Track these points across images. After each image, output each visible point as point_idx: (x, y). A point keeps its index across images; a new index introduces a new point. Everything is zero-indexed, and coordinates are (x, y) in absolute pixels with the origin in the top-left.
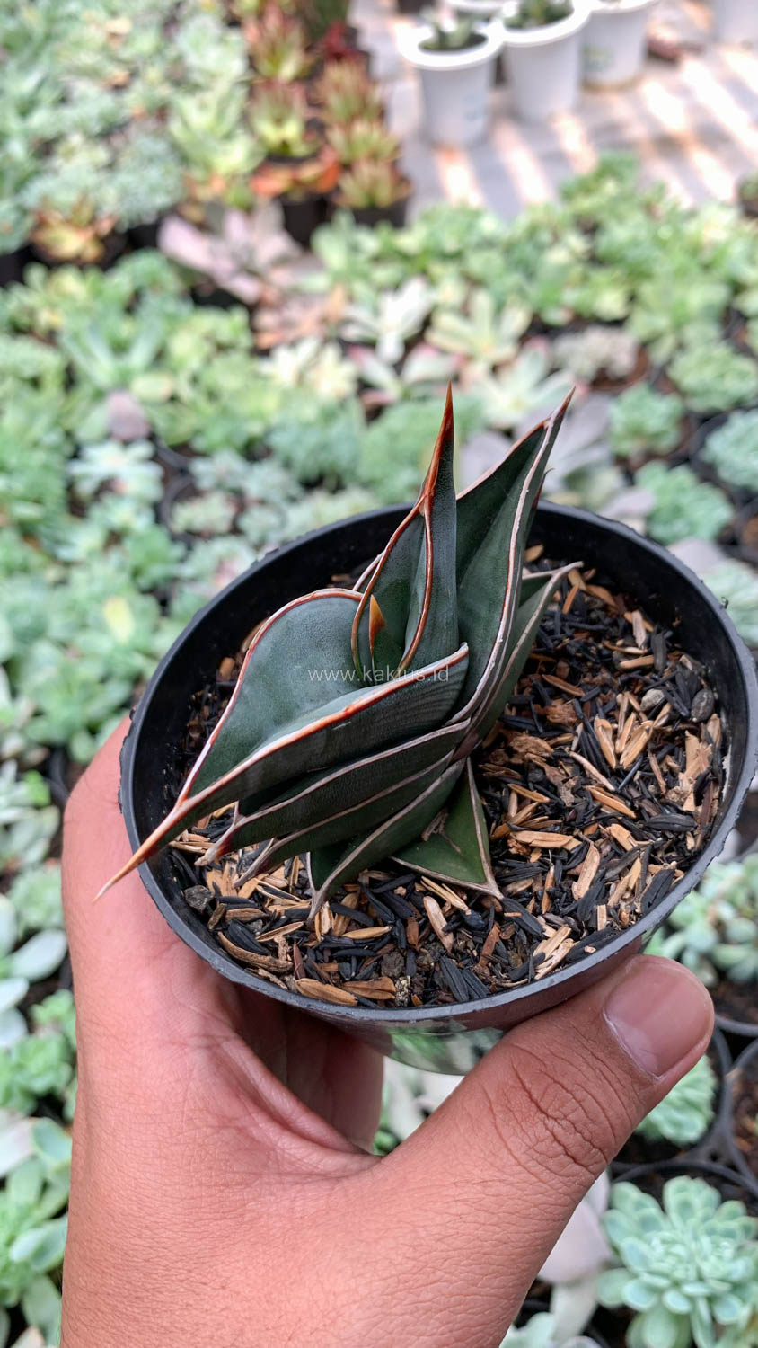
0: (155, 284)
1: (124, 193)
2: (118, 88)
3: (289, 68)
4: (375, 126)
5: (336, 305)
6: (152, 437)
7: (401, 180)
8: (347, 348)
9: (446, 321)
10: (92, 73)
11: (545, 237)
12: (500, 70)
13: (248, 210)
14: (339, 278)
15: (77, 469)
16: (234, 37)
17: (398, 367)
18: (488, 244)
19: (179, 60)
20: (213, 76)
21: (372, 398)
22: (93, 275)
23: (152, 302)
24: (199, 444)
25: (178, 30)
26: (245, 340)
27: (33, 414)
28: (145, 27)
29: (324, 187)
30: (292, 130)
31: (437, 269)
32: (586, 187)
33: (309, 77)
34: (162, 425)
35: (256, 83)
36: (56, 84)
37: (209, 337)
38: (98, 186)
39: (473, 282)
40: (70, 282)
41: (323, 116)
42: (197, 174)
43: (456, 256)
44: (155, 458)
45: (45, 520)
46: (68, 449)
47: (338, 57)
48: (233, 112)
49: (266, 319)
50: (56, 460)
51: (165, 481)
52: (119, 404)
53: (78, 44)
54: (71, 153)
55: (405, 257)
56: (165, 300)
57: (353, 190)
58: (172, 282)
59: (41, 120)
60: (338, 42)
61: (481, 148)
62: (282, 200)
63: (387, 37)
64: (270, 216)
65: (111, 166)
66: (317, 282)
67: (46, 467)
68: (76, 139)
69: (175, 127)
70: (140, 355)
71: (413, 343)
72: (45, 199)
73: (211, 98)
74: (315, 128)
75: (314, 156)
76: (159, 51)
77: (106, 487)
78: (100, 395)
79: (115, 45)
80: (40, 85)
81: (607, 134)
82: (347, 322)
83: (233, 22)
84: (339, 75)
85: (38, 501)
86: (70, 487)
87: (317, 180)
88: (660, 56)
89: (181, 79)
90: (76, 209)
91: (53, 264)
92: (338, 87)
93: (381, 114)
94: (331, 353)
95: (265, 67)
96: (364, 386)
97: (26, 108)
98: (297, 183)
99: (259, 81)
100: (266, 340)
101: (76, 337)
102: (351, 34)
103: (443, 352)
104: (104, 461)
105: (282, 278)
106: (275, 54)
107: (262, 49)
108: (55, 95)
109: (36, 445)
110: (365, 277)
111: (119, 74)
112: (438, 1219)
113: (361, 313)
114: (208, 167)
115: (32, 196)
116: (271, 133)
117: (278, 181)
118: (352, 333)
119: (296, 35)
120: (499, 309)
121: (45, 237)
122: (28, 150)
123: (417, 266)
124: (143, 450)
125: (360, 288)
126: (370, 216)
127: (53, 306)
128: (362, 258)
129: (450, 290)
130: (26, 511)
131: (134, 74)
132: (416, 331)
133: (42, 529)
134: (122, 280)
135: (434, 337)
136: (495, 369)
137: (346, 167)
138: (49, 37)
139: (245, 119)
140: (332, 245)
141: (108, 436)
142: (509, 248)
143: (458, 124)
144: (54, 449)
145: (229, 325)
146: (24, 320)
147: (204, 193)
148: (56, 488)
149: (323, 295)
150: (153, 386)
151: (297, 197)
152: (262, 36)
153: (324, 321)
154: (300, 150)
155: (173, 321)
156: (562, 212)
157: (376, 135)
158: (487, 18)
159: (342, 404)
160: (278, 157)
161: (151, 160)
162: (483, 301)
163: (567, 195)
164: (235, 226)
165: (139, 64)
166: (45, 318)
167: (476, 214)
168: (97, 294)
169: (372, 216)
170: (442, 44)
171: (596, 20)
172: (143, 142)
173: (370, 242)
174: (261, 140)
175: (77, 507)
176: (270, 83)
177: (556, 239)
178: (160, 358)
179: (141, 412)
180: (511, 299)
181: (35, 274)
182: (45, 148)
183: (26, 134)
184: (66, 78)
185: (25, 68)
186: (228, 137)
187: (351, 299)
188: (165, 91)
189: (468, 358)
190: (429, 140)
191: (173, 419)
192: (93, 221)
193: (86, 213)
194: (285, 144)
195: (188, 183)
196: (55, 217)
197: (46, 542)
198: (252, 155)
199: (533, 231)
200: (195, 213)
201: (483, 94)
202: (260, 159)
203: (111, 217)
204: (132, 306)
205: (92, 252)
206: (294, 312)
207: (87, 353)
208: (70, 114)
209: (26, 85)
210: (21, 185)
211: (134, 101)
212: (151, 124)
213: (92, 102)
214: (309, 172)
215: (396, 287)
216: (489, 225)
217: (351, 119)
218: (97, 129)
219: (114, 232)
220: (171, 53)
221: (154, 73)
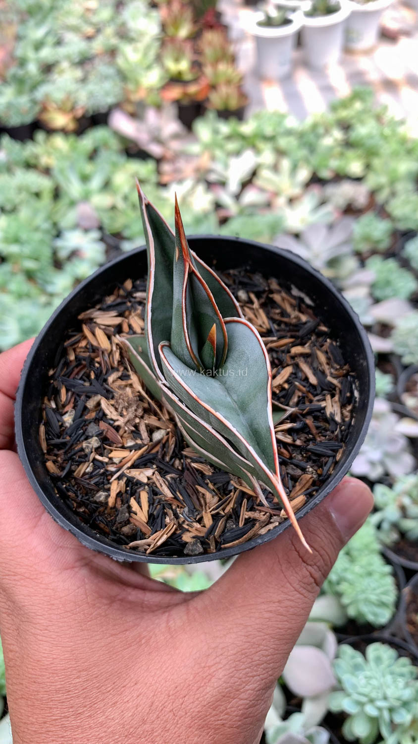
0: (106, 145)
1: (91, 95)
2: (89, 38)
3: (184, 31)
4: (230, 66)
5: (205, 161)
6: (101, 228)
7: (243, 95)
8: (210, 185)
9: (265, 173)
10: (75, 29)
11: (321, 130)
12: (299, 39)
13: (159, 108)
14: (208, 147)
15: (59, 243)
16: (155, 14)
17: (237, 197)
18: (289, 133)
19: (124, 25)
20: (141, 34)
21: (223, 213)
22: (72, 139)
23: (104, 155)
24: (126, 233)
25: (123, 9)
26: (154, 178)
27: (36, 212)
28: (106, 6)
29: (200, 98)
30: (184, 66)
31: (261, 145)
32: (345, 104)
33: (195, 37)
34: (106, 221)
35: (166, 39)
36: (56, 35)
37: (135, 175)
38: (77, 91)
39: (280, 153)
40: (59, 142)
41: (201, 59)
42: (131, 87)
43: (271, 139)
44: (102, 239)
45: (41, 270)
46: (54, 232)
47: (211, 27)
48: (152, 54)
49: (166, 167)
50: (47, 238)
51: (107, 252)
52: (84, 209)
53: (69, 13)
54: (62, 72)
55: (243, 137)
56: (111, 155)
57: (216, 100)
58: (115, 144)
59: (46, 53)
60: (211, 19)
61: (287, 80)
62: (177, 102)
63: (237, 18)
64: (171, 111)
65: (84, 80)
66: (195, 148)
67: (42, 242)
68: (65, 65)
69: (120, 61)
70: (96, 183)
71: (247, 183)
72: (47, 96)
73: (141, 46)
74: (197, 65)
75: (195, 80)
76: (112, 19)
77: (74, 254)
78: (73, 204)
79: (90, 15)
80: (47, 34)
81: (356, 77)
82: (209, 171)
83: (154, 6)
84: (211, 37)
85: (37, 259)
86: (55, 253)
87: (197, 94)
88: (387, 36)
89: (124, 34)
90: (64, 102)
91: (50, 132)
92: (210, 44)
93: (233, 59)
94: (201, 188)
95: (171, 30)
96: (218, 206)
97: (38, 46)
98: (185, 94)
99: (167, 38)
100: (165, 179)
101: (62, 171)
102: (218, 15)
103: (262, 190)
104: (73, 240)
105: (175, 145)
106: (176, 24)
107: (169, 21)
108: (55, 40)
109: (37, 229)
110: (221, 147)
111: (90, 30)
112: (257, 621)
113: (218, 167)
114: (137, 84)
115: (40, 94)
116: (173, 66)
117: (175, 93)
118: (213, 177)
119: (188, 14)
120: (294, 168)
121: (46, 117)
122: (39, 69)
123: (250, 142)
124: (95, 235)
125: (218, 153)
126: (225, 114)
127: (49, 154)
128: (220, 137)
129: (267, 156)
130: (30, 265)
131: (98, 31)
132: (248, 179)
133: (39, 275)
134: (88, 141)
135: (259, 182)
136: (291, 201)
137: (213, 87)
138: (53, 8)
139: (159, 59)
140: (204, 129)
141: (76, 226)
142: (301, 136)
143: (275, 67)
144: (47, 232)
145: (145, 169)
146: (33, 161)
147: (135, 97)
148: (46, 253)
149: (197, 156)
150: (102, 200)
151: (185, 102)
152: (169, 15)
153: (198, 170)
154: (188, 76)
155: (115, 166)
156: (331, 117)
157: (230, 71)
158: (294, 10)
159: (206, 215)
160: (176, 80)
161: (106, 78)
162: (286, 164)
163: (334, 108)
164: (151, 116)
165: (101, 26)
166: (44, 161)
167: (282, 117)
168: (73, 149)
169: (227, 114)
170: (269, 22)
171: (354, 15)
172: (102, 67)
173: (225, 128)
174: (167, 71)
175: (58, 264)
176: (173, 39)
177: (327, 131)
178: (107, 186)
179: (95, 215)
180: (300, 163)
181: (40, 136)
182: (48, 68)
183: (38, 61)
184: (60, 32)
185: (39, 24)
186: (149, 68)
187: (213, 158)
188: (114, 41)
189: (276, 194)
190: (259, 75)
191: (112, 219)
192: (73, 109)
193: (69, 105)
194: (180, 73)
195: (126, 92)
196: (52, 106)
197: (40, 281)
198: (162, 78)
199: (315, 127)
200: (130, 108)
201: (289, 52)
202: (167, 80)
203: (83, 108)
204: (93, 156)
205: (71, 126)
206: (182, 164)
207: (68, 180)
208: (62, 51)
209: (38, 33)
210: (34, 87)
211: (97, 46)
212: (107, 59)
213: (75, 45)
214: (193, 89)
215: (238, 153)
216: (291, 123)
217: (216, 61)
218: (77, 60)
219: (84, 117)
220: (119, 21)
221: (109, 31)
